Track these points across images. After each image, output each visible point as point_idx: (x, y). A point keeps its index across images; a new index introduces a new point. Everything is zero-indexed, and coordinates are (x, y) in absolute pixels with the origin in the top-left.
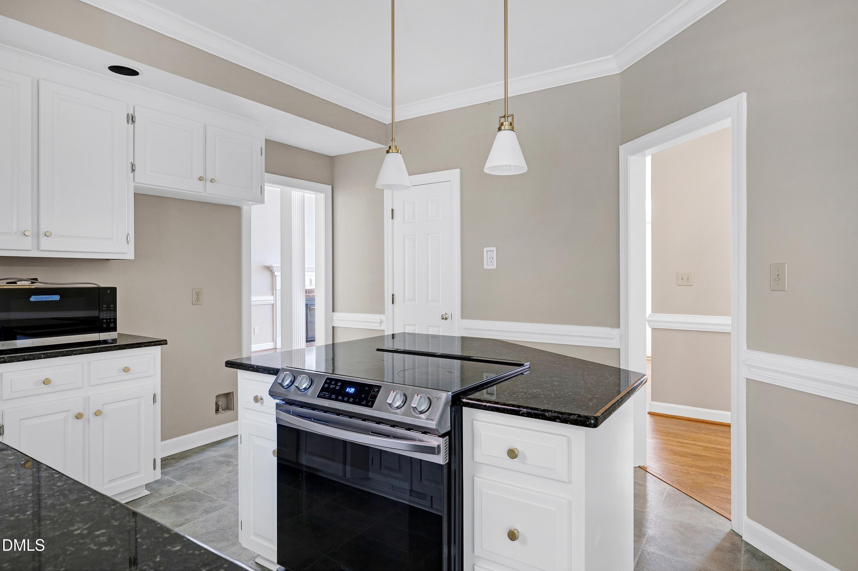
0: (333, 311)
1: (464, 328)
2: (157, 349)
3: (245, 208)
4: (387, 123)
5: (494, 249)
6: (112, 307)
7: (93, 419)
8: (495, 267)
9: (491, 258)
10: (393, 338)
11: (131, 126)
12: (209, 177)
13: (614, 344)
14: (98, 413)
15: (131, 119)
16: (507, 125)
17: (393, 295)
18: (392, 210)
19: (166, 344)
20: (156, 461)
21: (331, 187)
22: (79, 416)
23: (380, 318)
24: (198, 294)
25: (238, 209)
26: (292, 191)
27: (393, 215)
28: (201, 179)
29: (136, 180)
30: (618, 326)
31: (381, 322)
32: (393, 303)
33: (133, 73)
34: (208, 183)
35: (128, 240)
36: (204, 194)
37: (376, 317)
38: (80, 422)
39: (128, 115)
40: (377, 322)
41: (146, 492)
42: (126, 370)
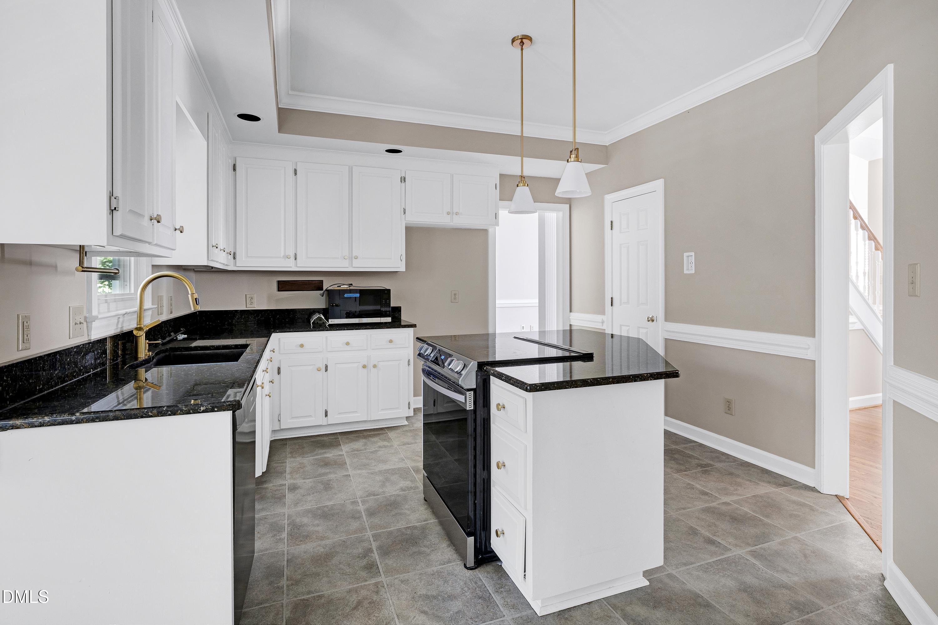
0: (571, 311)
1: (665, 330)
2: (411, 330)
3: (491, 230)
4: (607, 145)
5: (693, 254)
6: (388, 302)
7: (373, 369)
8: (693, 272)
9: (691, 263)
10: (612, 337)
11: (403, 184)
12: (455, 212)
13: (810, 355)
14: (375, 366)
15: (403, 180)
16: (573, 157)
17: (612, 298)
18: (612, 222)
19: (416, 327)
20: (410, 403)
21: (568, 205)
22: (364, 367)
23: (602, 319)
24: (455, 295)
25: (486, 231)
26: (546, 213)
27: (612, 226)
28: (448, 213)
29: (406, 220)
30: (814, 336)
31: (603, 322)
32: (612, 305)
33: (398, 151)
34: (454, 216)
35: (401, 258)
36: (452, 224)
37: (599, 318)
38: (365, 370)
39: (401, 178)
40: (599, 322)
41: (406, 423)
42: (391, 341)
